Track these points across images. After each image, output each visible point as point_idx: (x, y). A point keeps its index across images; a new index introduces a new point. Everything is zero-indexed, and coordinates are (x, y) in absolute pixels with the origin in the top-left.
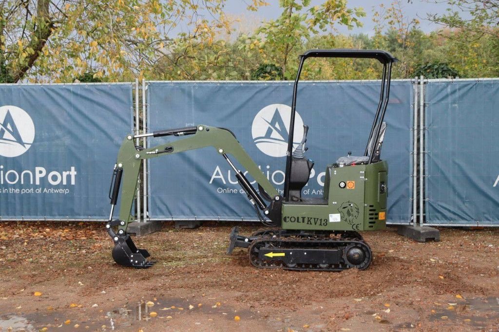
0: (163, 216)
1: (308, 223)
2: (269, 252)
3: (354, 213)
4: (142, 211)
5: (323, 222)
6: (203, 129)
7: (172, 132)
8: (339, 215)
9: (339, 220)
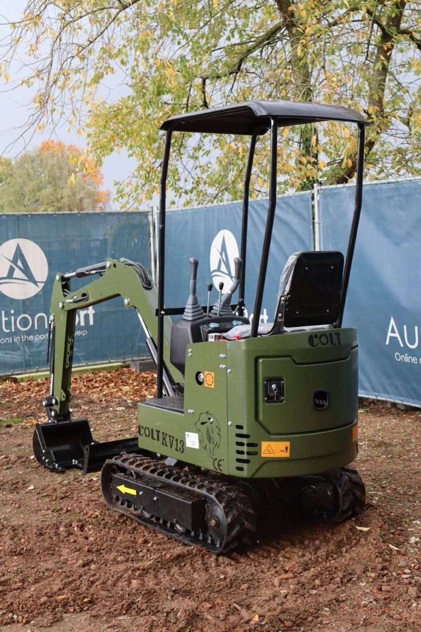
1: (163, 444)
2: (120, 483)
3: (215, 436)
5: (179, 445)
8: (196, 435)
9: (197, 445)
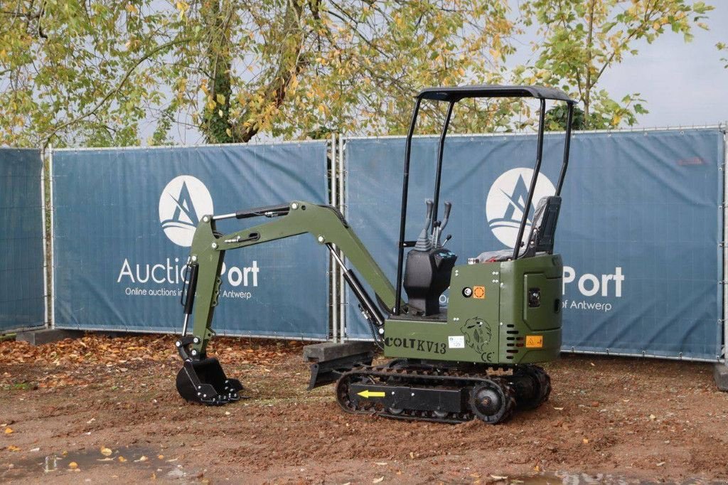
0: (365, 335)
1: (419, 349)
2: (363, 389)
3: (485, 335)
4: (339, 327)
5: (440, 348)
6: (298, 208)
7: (259, 211)
8: (462, 337)
9: (462, 345)
